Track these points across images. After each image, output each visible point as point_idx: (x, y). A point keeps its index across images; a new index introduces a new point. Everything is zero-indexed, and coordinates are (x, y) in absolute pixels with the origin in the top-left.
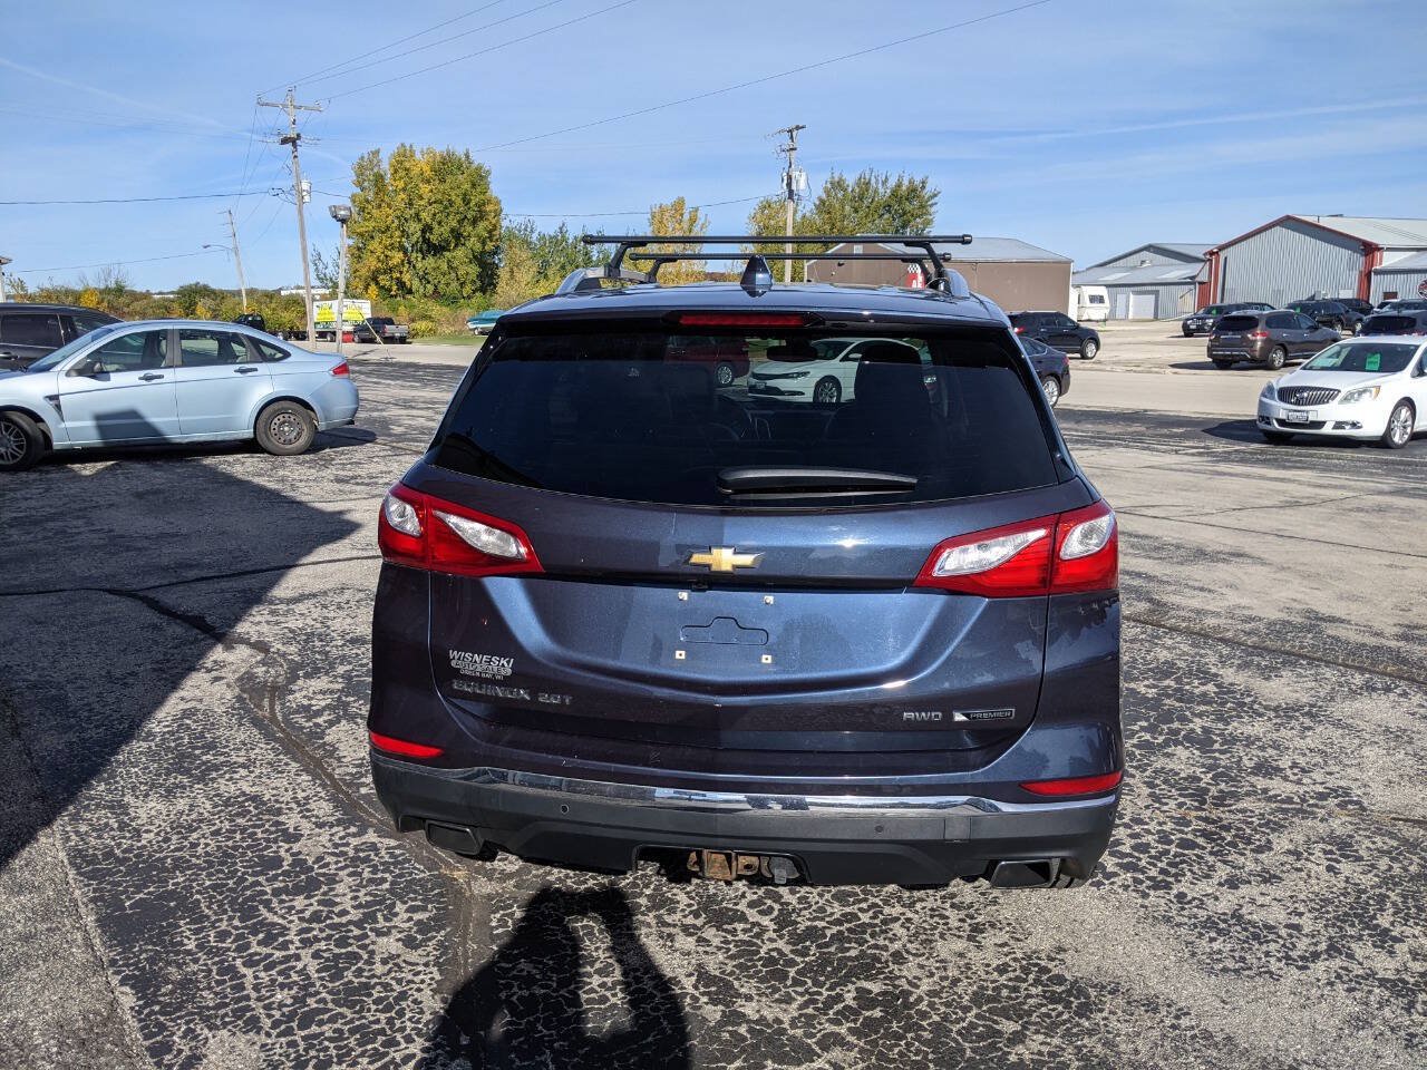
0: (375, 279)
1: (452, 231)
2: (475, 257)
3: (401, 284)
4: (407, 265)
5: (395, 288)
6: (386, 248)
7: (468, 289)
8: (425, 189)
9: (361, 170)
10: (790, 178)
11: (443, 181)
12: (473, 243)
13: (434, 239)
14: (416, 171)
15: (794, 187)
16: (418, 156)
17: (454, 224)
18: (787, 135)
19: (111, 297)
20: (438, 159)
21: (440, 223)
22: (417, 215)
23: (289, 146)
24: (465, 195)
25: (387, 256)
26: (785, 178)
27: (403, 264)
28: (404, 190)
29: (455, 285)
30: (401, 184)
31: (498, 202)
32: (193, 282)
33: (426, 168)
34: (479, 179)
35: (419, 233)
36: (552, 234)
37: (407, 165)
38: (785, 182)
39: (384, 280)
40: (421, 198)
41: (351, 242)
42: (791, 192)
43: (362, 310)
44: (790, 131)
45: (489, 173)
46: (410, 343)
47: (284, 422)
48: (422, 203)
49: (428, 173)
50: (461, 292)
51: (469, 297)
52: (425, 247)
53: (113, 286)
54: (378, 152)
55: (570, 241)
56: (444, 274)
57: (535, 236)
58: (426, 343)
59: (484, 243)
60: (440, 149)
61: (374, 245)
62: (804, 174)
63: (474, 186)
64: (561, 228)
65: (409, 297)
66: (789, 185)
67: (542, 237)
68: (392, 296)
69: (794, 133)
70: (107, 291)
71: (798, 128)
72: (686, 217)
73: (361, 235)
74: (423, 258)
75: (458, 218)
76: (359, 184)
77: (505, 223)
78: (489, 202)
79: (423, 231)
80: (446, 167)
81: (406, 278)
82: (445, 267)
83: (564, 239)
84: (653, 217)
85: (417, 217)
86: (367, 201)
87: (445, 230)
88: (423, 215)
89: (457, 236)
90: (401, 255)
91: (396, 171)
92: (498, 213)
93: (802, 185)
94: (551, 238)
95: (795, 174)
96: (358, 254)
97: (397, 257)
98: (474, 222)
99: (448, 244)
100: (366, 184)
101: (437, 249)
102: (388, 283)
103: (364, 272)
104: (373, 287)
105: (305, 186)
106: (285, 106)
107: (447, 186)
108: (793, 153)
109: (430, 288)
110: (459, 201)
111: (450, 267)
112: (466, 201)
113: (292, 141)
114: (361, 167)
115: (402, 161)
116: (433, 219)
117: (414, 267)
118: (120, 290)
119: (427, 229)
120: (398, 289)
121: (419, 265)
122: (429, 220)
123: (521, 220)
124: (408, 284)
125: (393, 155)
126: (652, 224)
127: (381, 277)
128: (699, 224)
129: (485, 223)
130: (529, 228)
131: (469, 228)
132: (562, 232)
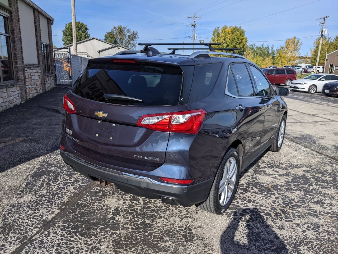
1: (234, 46)
8: (229, 36)
9: (214, 32)
10: (322, 31)
11: (233, 34)
13: (229, 47)
14: (227, 32)
15: (323, 33)
16: (228, 28)
17: (235, 44)
18: (323, 19)
20: (233, 29)
21: (231, 44)
22: (226, 42)
23: (193, 27)
24: (238, 37)
26: (321, 31)
28: (224, 36)
30: (223, 35)
31: (247, 39)
33: (230, 31)
34: (242, 33)
35: (226, 47)
36: (260, 46)
37: (225, 30)
38: (321, 32)
40: (227, 38)
42: (322, 35)
44: (324, 18)
45: (245, 31)
48: (227, 39)
49: (230, 32)
54: (219, 27)
55: (264, 48)
57: (255, 47)
60: (234, 26)
62: (327, 30)
63: (241, 35)
66: (322, 33)
67: (257, 48)
69: (325, 19)
71: (326, 17)
72: (296, 42)
75: (236, 43)
76: (214, 35)
77: (248, 44)
78: (244, 39)
79: (227, 46)
80: (235, 30)
83: (263, 48)
84: (286, 42)
85: (226, 43)
86: (215, 39)
87: (232, 45)
88: (227, 42)
91: (222, 32)
92: (246, 41)
93: (326, 33)
94: (259, 47)
95: (324, 30)
98: (240, 44)
100: (215, 35)
105: (195, 36)
106: (193, 18)
107: (234, 35)
108: (324, 24)
110: (236, 39)
112: (238, 39)
113: (194, 26)
114: (214, 31)
115: (224, 29)
116: (230, 43)
119: (228, 45)
122: (229, 43)
123: (252, 43)
125: (222, 28)
126: (285, 44)
128: (299, 44)
129: (242, 44)
130: (254, 45)
131: (238, 45)
132: (262, 46)
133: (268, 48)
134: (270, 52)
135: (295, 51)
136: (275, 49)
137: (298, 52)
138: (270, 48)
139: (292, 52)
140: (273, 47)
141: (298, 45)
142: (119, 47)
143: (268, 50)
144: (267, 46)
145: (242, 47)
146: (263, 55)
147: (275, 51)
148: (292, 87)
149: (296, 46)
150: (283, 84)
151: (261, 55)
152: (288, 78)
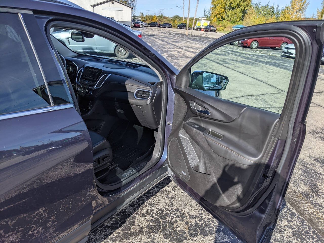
0: (216, 16)
1: (238, 4)
2: (242, 11)
3: (222, 18)
4: (225, 13)
5: (221, 18)
6: (220, 8)
7: (238, 19)
12: (242, 8)
13: (232, 6)
17: (238, 2)
19: (160, 18)
21: (235, 2)
25: (220, 10)
27: (224, 13)
29: (235, 18)
32: (176, 15)
35: (229, 4)
36: (265, 6)
39: (218, 16)
41: (213, 6)
43: (208, 23)
46: (216, 32)
47: (122, 50)
50: (236, 20)
51: (238, 22)
52: (230, 8)
53: (160, 15)
56: (233, 15)
57: (260, 6)
58: (220, 32)
59: (245, 7)
61: (218, 7)
64: (267, 4)
65: (223, 21)
68: (219, 20)
70: (159, 16)
73: (215, 5)
74: (229, 11)
77: (252, 2)
79: (230, 4)
81: (224, 16)
82: (234, 13)
83: (268, 7)
87: (236, 4)
89: (239, 5)
90: (224, 10)
96: (214, 9)
97: (223, 10)
98: (244, 2)
99: (236, 7)
101: (233, 9)
102: (219, 17)
103: (214, 14)
104: (216, 18)
109: (229, 19)
111: (235, 13)
117: (226, 13)
118: (162, 16)
120: (221, 19)
121: (227, 13)
123: (257, 2)
124: (224, 17)
126: (291, 3)
127: (218, 15)
128: (306, 3)
129: (247, 2)
130: (259, 4)
131: (242, 3)
132: (267, 5)
133: (273, 7)
134: (275, 12)
135: (301, 12)
136: (280, 8)
137: (304, 13)
138: (275, 7)
139: (297, 12)
140: (278, 6)
141: (305, 5)
142: (114, 2)
143: (273, 10)
144: (272, 6)
145: (246, 5)
146: (267, 15)
147: (280, 11)
148: (285, 52)
149: (303, 6)
150: (278, 48)
151: (265, 15)
152: (284, 41)
